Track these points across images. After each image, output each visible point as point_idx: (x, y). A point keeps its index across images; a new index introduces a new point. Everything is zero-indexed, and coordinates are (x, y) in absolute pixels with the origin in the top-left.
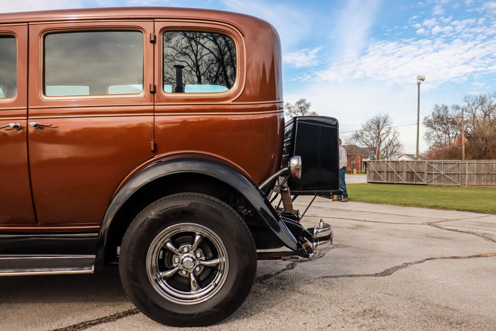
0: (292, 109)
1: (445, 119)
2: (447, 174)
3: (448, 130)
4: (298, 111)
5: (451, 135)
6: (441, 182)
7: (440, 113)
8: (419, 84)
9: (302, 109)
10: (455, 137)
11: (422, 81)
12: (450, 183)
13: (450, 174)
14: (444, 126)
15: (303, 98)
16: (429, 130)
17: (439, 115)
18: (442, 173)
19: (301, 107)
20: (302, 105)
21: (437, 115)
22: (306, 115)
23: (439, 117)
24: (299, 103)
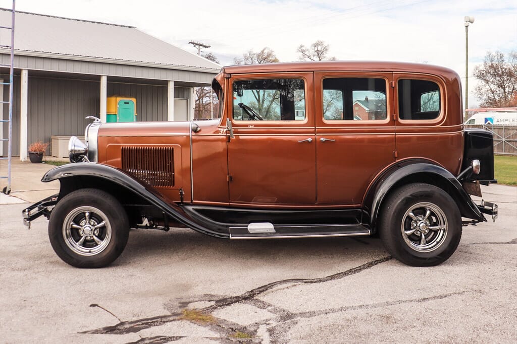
0: (306, 53)
1: (500, 69)
2: (510, 141)
3: (503, 82)
4: (314, 55)
5: (507, 90)
6: (502, 151)
7: (493, 62)
8: (467, 26)
9: (319, 53)
10: (512, 92)
11: (470, 23)
12: (513, 152)
13: (513, 142)
14: (498, 78)
15: (321, 40)
16: (481, 83)
17: (492, 64)
18: (504, 140)
19: (318, 51)
20: (319, 48)
21: (490, 64)
22: (324, 60)
23: (492, 67)
24: (316, 45)
